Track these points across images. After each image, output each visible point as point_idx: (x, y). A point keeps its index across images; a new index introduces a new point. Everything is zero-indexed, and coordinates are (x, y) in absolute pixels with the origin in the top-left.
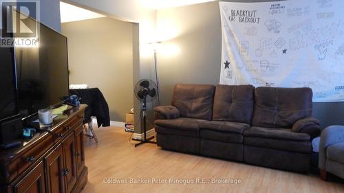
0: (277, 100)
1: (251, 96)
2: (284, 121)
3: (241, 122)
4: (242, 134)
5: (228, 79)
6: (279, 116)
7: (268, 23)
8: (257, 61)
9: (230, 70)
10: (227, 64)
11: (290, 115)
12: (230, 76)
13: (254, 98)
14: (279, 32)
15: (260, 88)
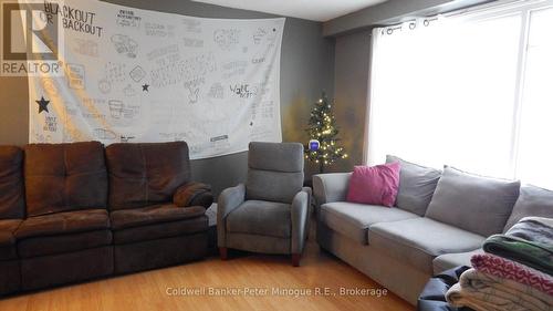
0: (145, 163)
1: (100, 161)
2: (160, 194)
3: (94, 208)
4: (110, 229)
5: (48, 132)
6: (151, 187)
7: (117, 39)
8: (104, 101)
9: (50, 114)
10: (43, 105)
11: (166, 183)
12: (51, 125)
13: (107, 163)
14: (135, 56)
15: (114, 147)
